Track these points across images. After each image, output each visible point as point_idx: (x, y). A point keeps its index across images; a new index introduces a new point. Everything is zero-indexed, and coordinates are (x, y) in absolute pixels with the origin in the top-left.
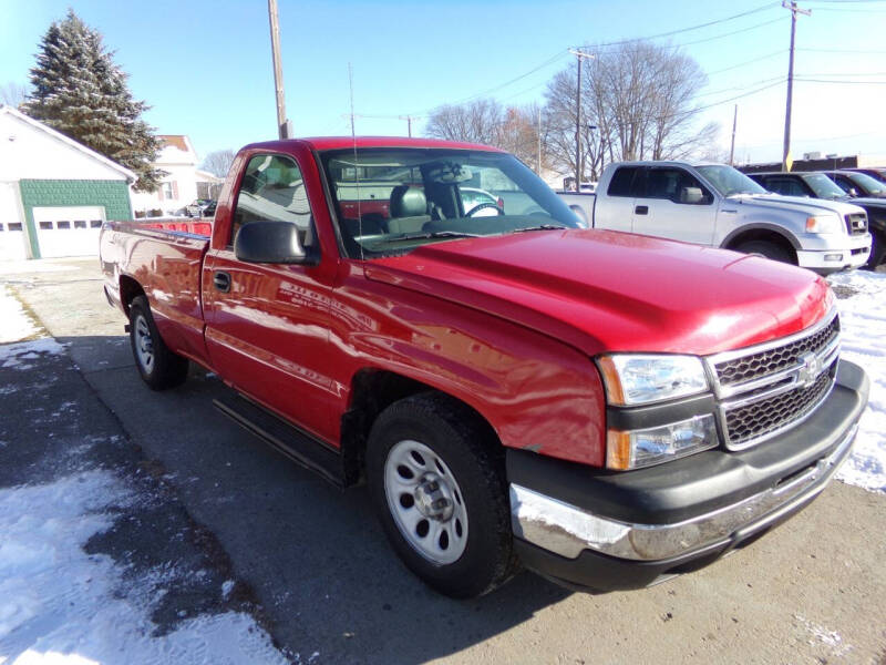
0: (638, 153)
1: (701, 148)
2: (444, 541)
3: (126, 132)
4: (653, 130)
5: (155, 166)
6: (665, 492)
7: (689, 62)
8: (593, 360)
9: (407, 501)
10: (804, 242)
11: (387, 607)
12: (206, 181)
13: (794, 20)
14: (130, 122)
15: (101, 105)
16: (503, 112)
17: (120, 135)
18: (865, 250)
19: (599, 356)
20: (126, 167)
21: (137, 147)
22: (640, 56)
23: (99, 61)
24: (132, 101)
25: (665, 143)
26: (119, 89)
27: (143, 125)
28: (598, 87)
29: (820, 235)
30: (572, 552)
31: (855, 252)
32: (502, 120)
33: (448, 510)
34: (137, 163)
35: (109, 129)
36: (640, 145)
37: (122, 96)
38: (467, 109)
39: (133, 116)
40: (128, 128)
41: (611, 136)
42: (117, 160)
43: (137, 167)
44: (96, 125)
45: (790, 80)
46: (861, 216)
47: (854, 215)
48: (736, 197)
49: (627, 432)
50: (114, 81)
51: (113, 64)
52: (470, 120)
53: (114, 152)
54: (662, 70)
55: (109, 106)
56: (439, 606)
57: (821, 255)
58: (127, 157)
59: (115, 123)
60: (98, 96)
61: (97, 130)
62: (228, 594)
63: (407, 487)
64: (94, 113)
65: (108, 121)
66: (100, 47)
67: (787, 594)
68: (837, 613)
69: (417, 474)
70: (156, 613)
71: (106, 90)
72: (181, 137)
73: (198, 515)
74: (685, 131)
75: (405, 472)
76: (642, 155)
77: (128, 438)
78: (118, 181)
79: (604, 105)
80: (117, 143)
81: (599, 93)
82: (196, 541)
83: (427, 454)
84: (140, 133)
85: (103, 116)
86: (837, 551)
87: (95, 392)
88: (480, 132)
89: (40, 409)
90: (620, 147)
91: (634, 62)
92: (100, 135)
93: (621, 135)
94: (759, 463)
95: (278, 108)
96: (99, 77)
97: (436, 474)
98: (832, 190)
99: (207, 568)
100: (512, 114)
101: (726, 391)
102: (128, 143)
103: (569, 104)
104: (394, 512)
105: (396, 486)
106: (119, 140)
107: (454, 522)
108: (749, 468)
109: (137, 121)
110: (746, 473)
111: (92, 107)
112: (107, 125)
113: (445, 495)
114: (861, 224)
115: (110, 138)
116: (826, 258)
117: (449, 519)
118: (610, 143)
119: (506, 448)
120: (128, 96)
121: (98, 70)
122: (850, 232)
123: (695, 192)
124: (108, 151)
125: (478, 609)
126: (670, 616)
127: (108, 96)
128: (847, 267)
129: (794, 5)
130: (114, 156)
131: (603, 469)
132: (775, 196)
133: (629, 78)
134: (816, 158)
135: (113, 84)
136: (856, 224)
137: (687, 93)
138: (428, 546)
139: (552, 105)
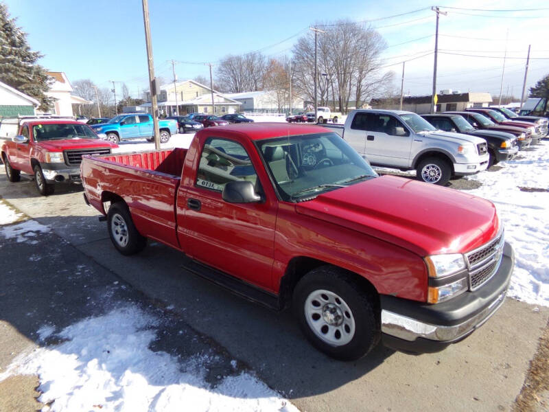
0: (348, 88)
1: (384, 86)
2: (338, 335)
3: (28, 72)
4: (357, 74)
5: (48, 94)
6: (451, 312)
7: (377, 34)
8: (422, 258)
9: (316, 317)
10: (457, 159)
11: (313, 367)
12: (79, 102)
13: (438, 18)
14: (30, 65)
15: (10, 53)
16: (266, 60)
17: (24, 74)
18: (486, 162)
19: (425, 257)
20: (28, 95)
21: (35, 83)
22: (349, 29)
23: (7, 24)
24: (31, 51)
25: (363, 82)
26: (22, 43)
27: (39, 68)
28: (324, 47)
29: (465, 155)
30: (412, 339)
31: (482, 164)
32: (266, 65)
33: (340, 321)
34: (36, 92)
35: (16, 70)
36: (349, 83)
37: (24, 49)
38: (244, 58)
39: (32, 62)
40: (29, 70)
41: (333, 77)
42: (22, 91)
43: (35, 95)
44: (7, 67)
45: (436, 52)
46: (485, 144)
47: (481, 144)
48: (421, 133)
49: (437, 288)
50: (19, 38)
51: (16, 25)
52: (245, 65)
53: (19, 85)
54: (361, 38)
55: (16, 54)
56: (336, 365)
57: (465, 166)
58: (29, 89)
59: (20, 66)
60: (8, 48)
61: (7, 71)
62: (236, 367)
63: (318, 310)
64: (6, 59)
65: (15, 65)
66: (7, 14)
67: (485, 349)
68: (507, 356)
69: (322, 304)
70: (206, 378)
71: (13, 44)
72: (60, 73)
73: (198, 328)
74: (375, 76)
75: (316, 303)
76: (350, 89)
77: (131, 286)
78: (27, 106)
79: (328, 58)
80: (21, 79)
81: (325, 52)
82: (205, 342)
83: (331, 295)
84: (38, 73)
85: (12, 61)
86: (502, 328)
87: (91, 257)
88: (252, 73)
89: (66, 270)
90: (337, 84)
91: (345, 33)
92: (10, 74)
93: (338, 78)
94: (484, 296)
95: (149, 70)
96: (7, 35)
97: (334, 304)
98: (466, 125)
99: (219, 355)
100: (272, 62)
101: (471, 267)
102: (29, 79)
103: (307, 57)
104: (309, 322)
105: (310, 310)
106: (22, 77)
107: (344, 326)
108: (480, 299)
109: (35, 65)
110: (480, 301)
111: (4, 55)
112: (15, 67)
113: (340, 314)
114: (485, 149)
115: (16, 76)
116: (468, 168)
117: (341, 324)
118: (331, 82)
119: (380, 294)
120: (28, 48)
121: (7, 30)
122: (480, 154)
123: (400, 130)
124: (16, 84)
125: (355, 365)
126: (439, 362)
127: (14, 48)
128: (478, 172)
129: (438, 9)
130: (20, 87)
131: (426, 303)
132: (440, 132)
133: (342, 43)
134: (447, 94)
135: (17, 40)
136: (482, 149)
137: (376, 53)
138: (329, 337)
139: (298, 58)
